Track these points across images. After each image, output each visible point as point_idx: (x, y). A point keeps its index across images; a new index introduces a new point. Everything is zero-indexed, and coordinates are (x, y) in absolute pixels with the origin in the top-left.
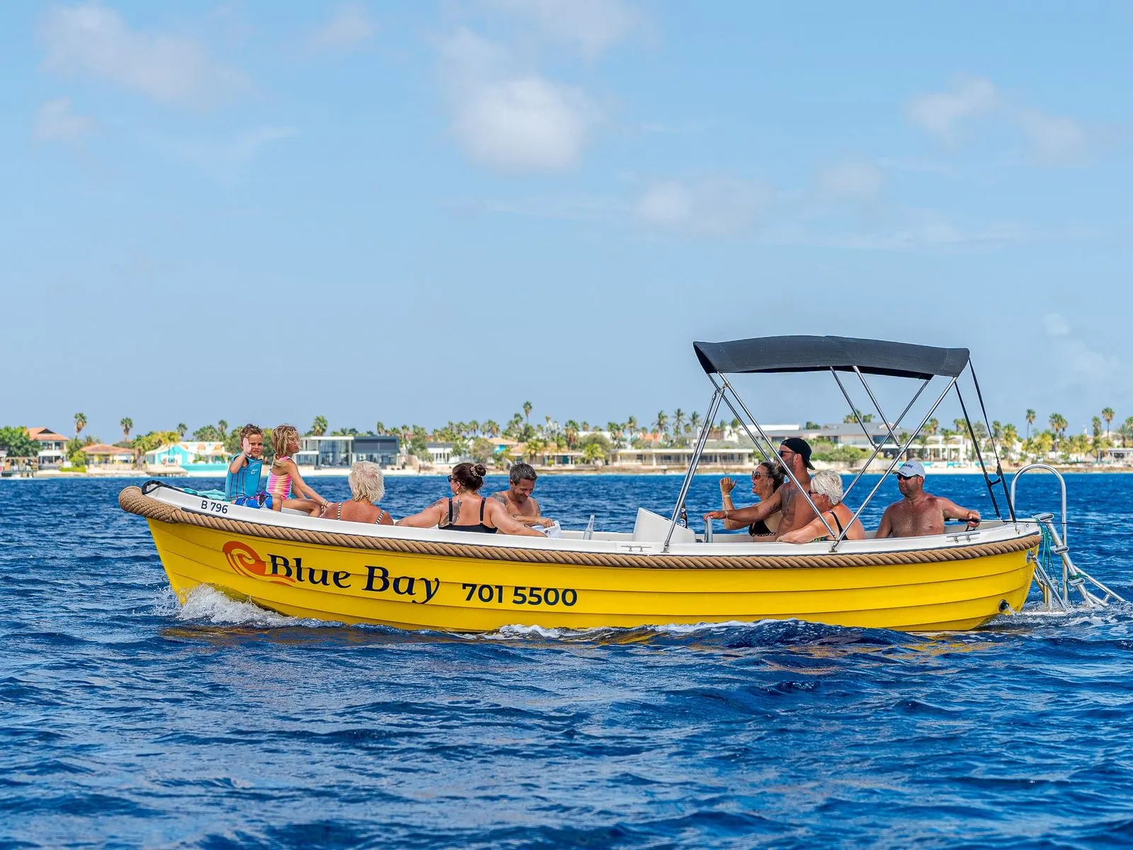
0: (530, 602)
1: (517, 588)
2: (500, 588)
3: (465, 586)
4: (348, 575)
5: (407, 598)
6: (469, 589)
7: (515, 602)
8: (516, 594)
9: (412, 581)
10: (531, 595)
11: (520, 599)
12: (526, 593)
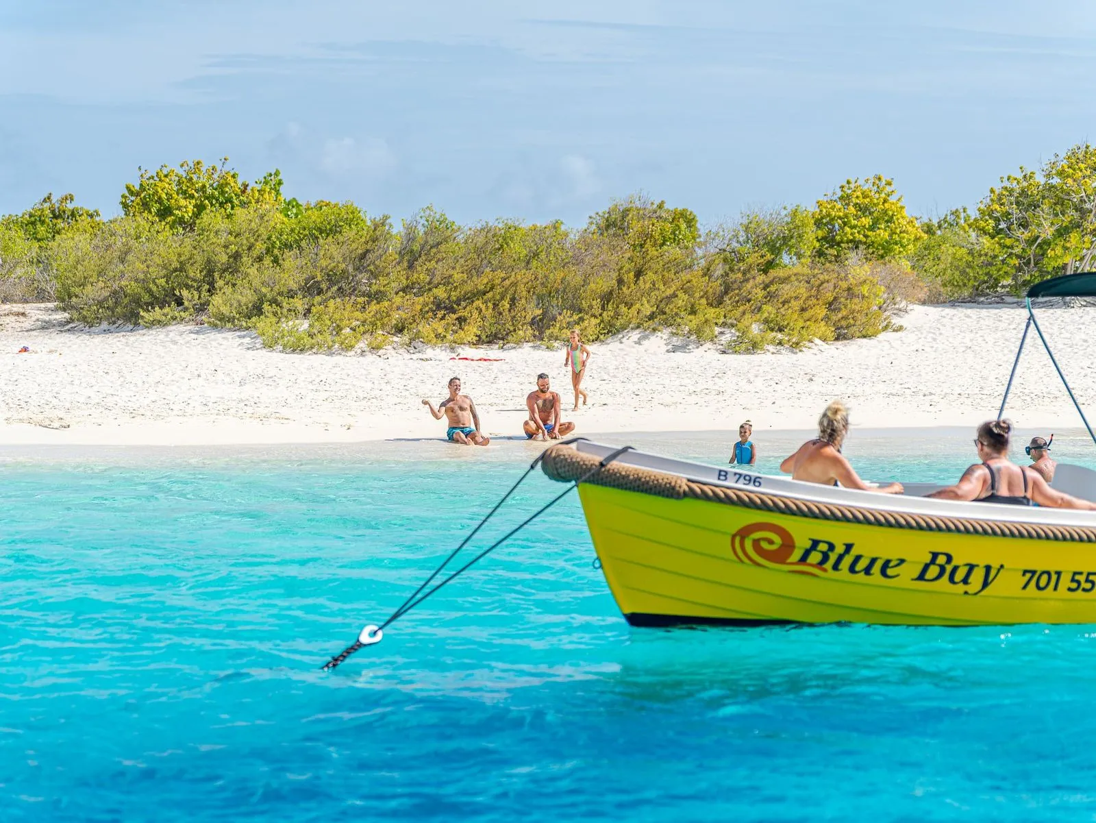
0: (1084, 590)
1: (1075, 573)
2: (1059, 574)
3: (1025, 572)
4: (902, 561)
5: (961, 588)
6: (1028, 575)
7: (1070, 589)
8: (1073, 580)
9: (971, 567)
10: (1087, 580)
11: (1074, 585)
12: (1082, 578)
